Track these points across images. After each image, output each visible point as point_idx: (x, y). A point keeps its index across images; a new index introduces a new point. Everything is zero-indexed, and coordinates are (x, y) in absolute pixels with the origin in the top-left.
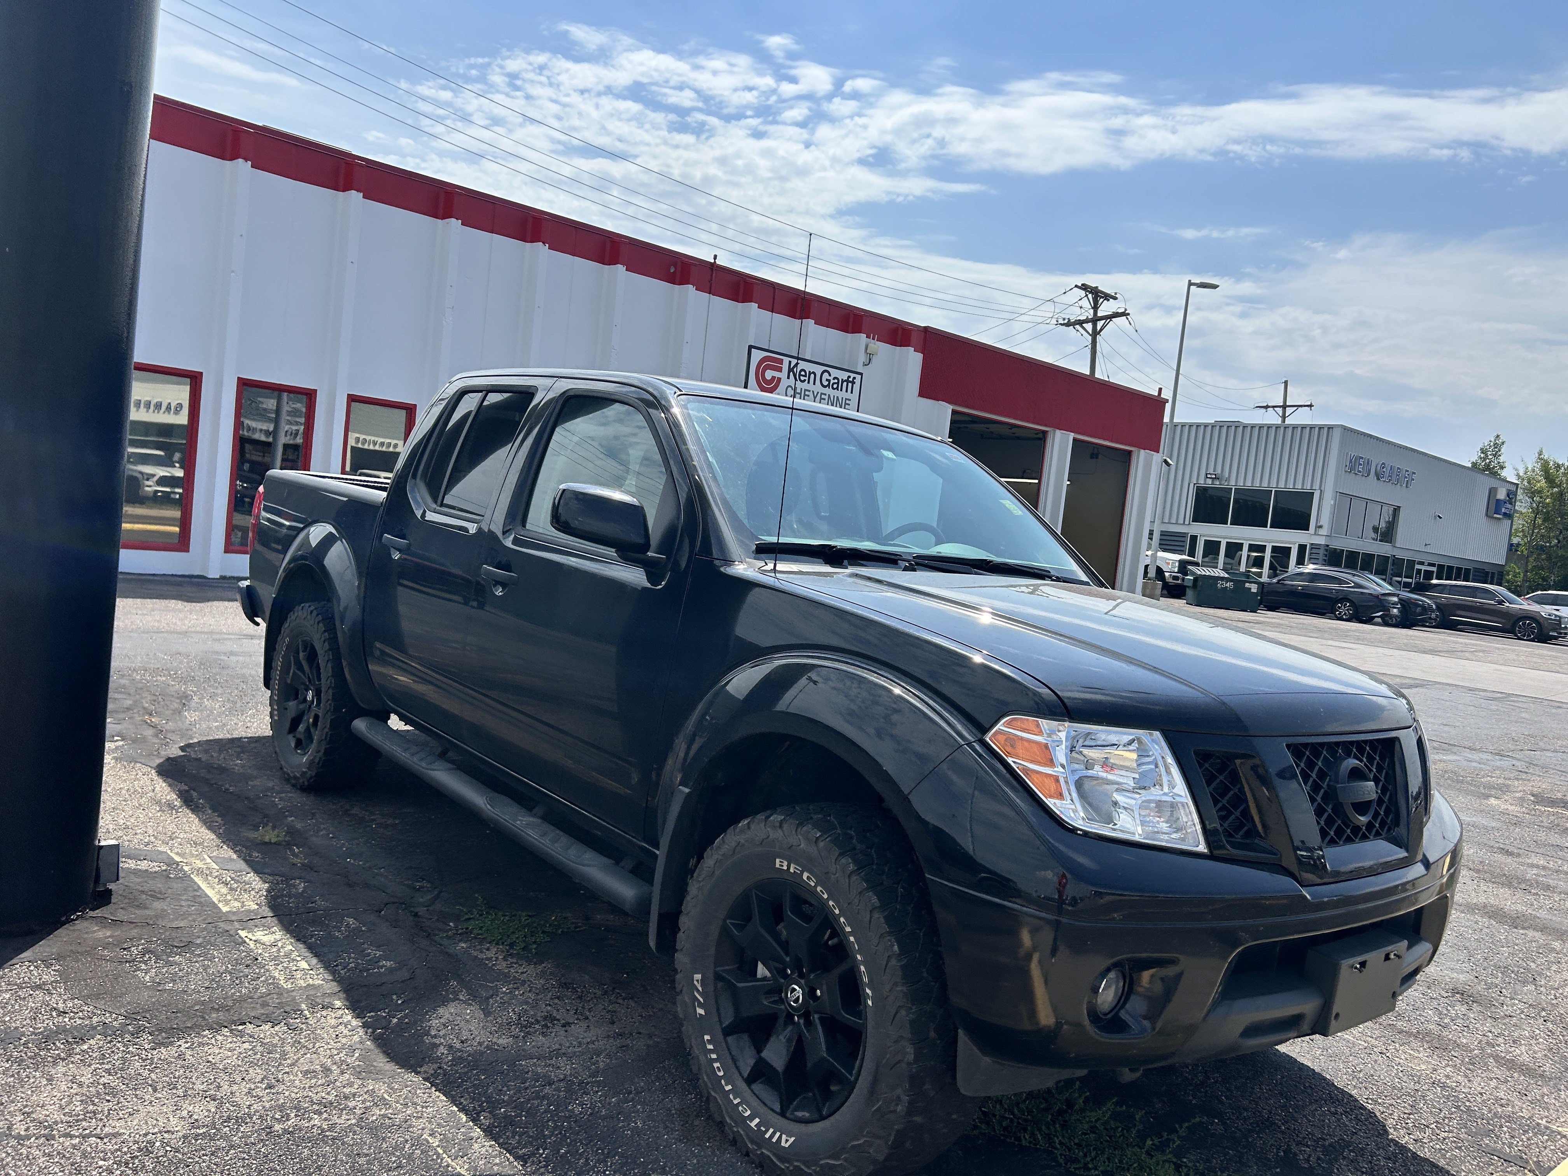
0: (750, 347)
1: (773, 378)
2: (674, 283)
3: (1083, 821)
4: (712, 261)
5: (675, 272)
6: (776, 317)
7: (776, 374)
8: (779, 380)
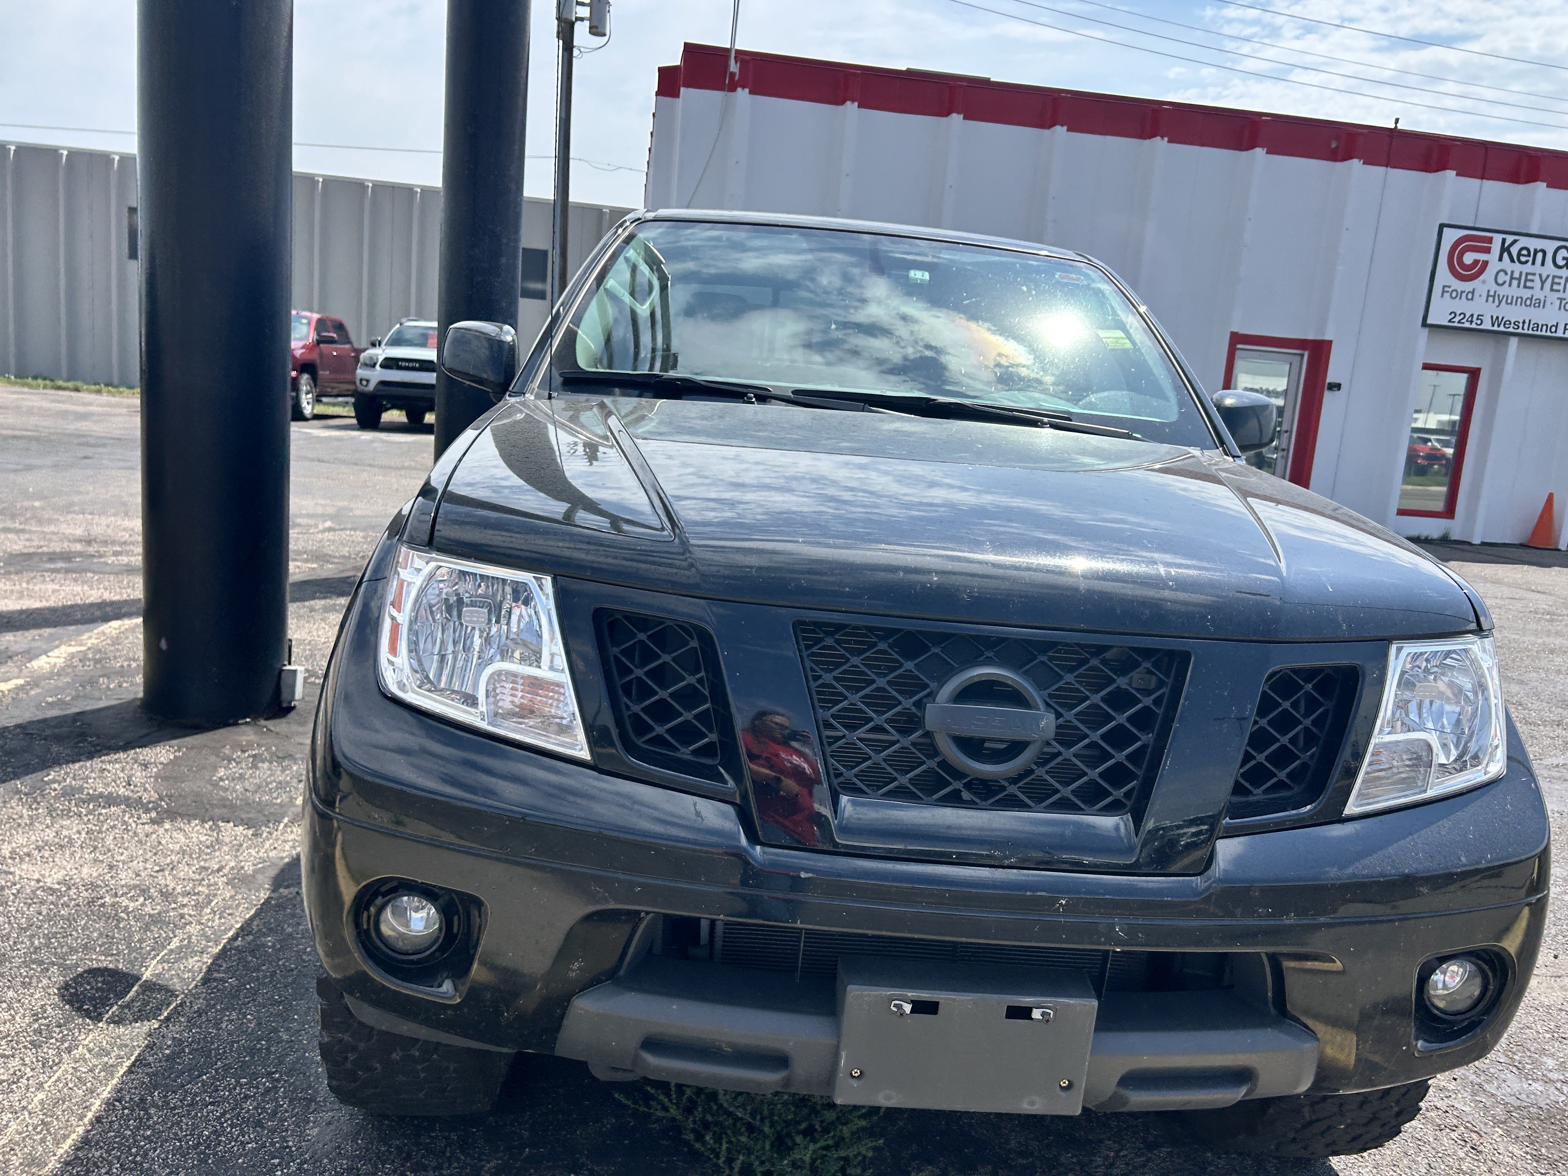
0: (1442, 227)
1: (1476, 262)
2: (1335, 160)
3: (402, 686)
4: (1392, 126)
5: (1337, 147)
6: (1488, 184)
7: (1482, 257)
8: (1486, 263)
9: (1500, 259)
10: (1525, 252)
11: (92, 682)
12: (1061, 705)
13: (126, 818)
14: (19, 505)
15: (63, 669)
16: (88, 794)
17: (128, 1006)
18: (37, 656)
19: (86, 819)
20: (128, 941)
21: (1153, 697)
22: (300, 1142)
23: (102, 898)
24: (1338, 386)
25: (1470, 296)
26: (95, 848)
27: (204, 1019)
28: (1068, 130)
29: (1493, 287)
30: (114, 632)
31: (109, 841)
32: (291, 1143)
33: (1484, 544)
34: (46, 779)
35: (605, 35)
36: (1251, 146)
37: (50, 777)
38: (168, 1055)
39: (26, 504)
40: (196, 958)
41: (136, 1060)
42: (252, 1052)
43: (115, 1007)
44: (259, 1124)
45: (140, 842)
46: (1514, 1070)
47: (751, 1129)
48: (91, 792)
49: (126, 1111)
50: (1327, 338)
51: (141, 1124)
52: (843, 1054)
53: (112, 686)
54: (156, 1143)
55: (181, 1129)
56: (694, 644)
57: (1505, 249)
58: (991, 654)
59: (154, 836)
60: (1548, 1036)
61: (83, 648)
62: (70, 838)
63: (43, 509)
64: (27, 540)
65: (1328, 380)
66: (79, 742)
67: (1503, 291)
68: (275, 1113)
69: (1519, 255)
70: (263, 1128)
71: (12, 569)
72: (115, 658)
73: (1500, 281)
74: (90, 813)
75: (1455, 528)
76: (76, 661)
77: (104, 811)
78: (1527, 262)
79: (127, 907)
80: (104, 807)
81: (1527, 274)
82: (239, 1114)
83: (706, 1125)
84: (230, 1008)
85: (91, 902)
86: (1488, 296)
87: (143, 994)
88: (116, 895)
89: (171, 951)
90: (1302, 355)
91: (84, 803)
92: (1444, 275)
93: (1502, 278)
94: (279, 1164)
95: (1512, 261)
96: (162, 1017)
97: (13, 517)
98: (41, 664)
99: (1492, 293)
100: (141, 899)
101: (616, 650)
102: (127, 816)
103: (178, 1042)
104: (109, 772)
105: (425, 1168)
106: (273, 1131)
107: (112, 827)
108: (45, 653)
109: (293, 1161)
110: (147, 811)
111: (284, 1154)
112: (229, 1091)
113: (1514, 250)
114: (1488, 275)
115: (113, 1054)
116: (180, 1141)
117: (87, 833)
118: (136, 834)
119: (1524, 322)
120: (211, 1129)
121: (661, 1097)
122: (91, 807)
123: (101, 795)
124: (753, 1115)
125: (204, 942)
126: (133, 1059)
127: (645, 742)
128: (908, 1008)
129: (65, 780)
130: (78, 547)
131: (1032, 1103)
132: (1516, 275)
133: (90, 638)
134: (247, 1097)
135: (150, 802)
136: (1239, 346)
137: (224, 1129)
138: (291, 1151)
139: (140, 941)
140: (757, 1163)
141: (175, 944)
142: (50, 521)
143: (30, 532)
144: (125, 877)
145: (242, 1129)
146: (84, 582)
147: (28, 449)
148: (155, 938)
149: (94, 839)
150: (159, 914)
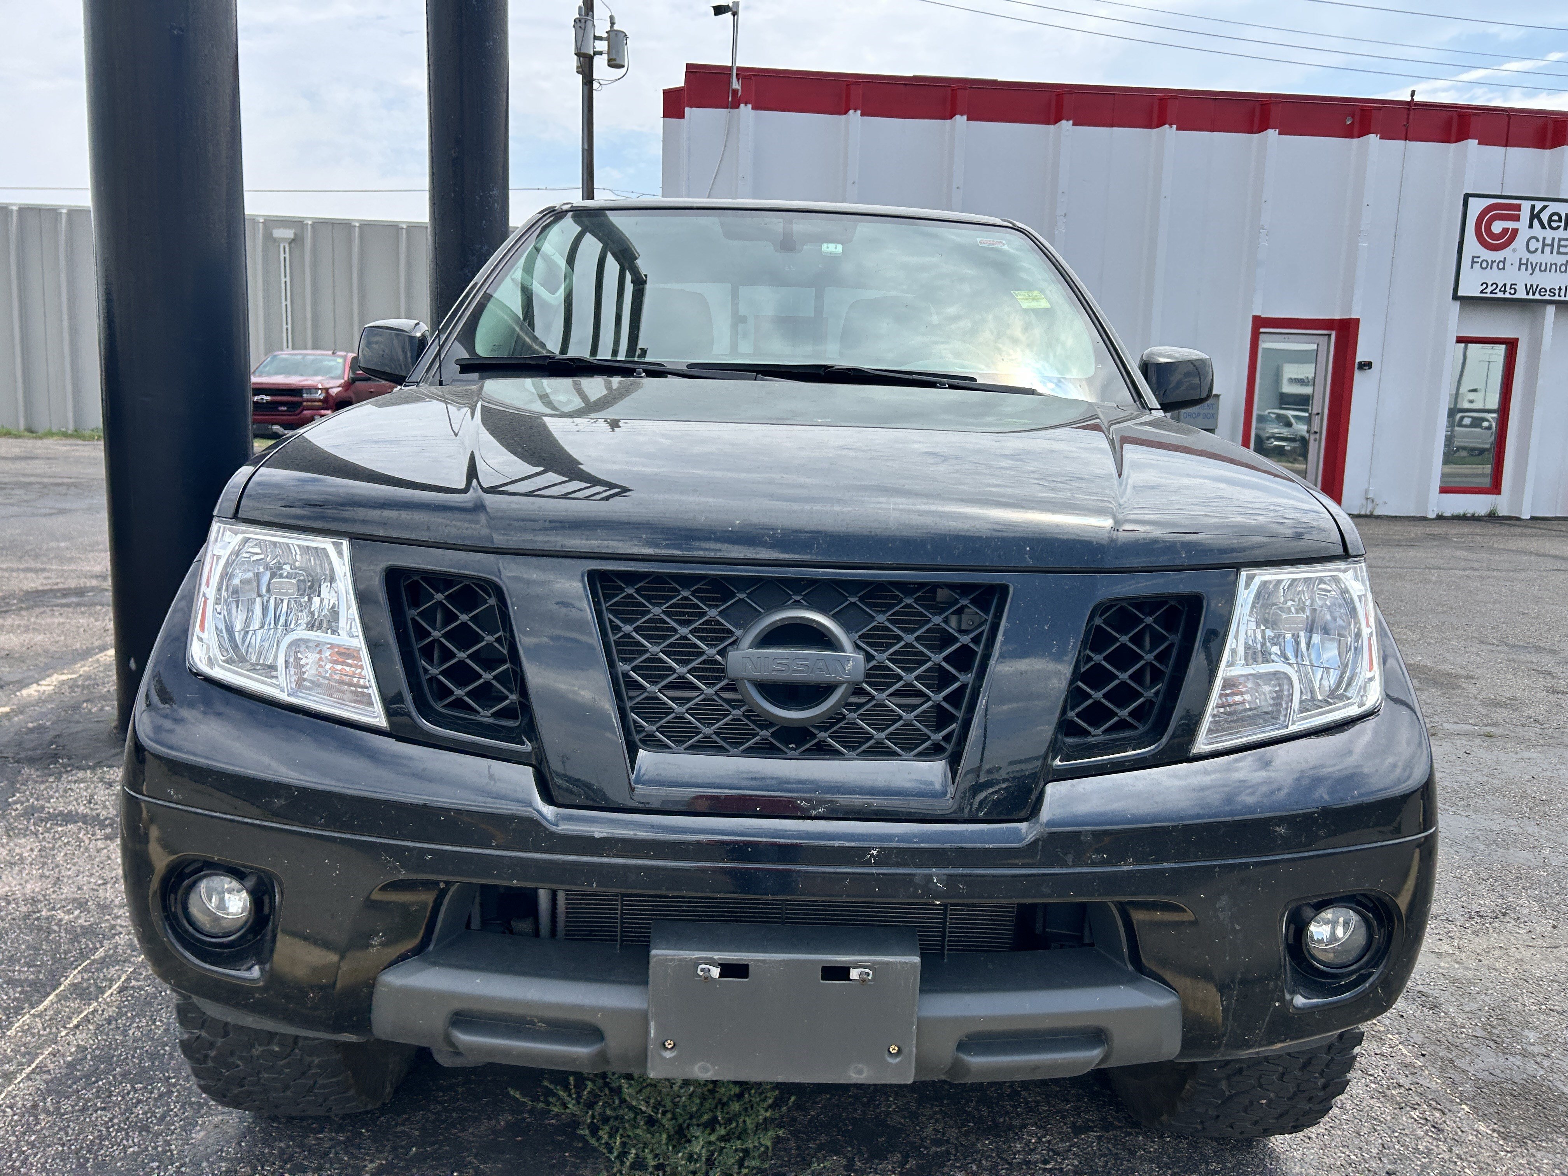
0: (1467, 197)
1: (1505, 231)
2: (1351, 136)
3: (211, 662)
4: (1409, 99)
5: (1352, 123)
6: (1512, 151)
7: (1511, 225)
8: (1515, 232)
9: (1531, 226)
10: (1555, 218)
11: (76, 707)
12: (870, 645)
13: (81, 836)
14: (45, 546)
15: (50, 696)
16: (49, 812)
17: (40, 1015)
18: (27, 685)
19: (41, 837)
20: (54, 952)
21: (972, 635)
22: (183, 1145)
23: (39, 912)
24: (1369, 365)
25: (1501, 265)
26: (44, 864)
27: (113, 1026)
28: (1074, 124)
29: (1525, 256)
30: (108, 659)
31: (59, 858)
32: (173, 1147)
33: (1533, 518)
34: (10, 800)
35: (623, 66)
36: (1262, 128)
37: (15, 798)
38: (69, 1062)
39: (54, 544)
40: (117, 967)
41: (37, 1067)
42: (153, 1057)
43: (28, 1016)
44: (146, 1128)
45: (90, 856)
46: (1491, 1044)
47: (651, 1122)
48: (51, 811)
49: (16, 1118)
50: (1354, 316)
51: (29, 1129)
52: (652, 1024)
53: (93, 710)
54: (39, 1148)
55: (67, 1134)
56: (492, 601)
57: (1535, 216)
58: (798, 598)
59: (105, 851)
60: (1533, 1008)
61: (74, 676)
62: (21, 855)
63: (67, 549)
64: (46, 578)
65: (1358, 360)
66: (51, 763)
67: (1534, 259)
68: (163, 1117)
69: (1550, 220)
70: (148, 1132)
71: (23, 605)
72: (104, 683)
73: (1532, 249)
74: (48, 831)
75: (1502, 504)
76: (65, 689)
77: (60, 829)
78: (1559, 227)
79: (61, 920)
80: (61, 825)
81: (1560, 240)
82: (128, 1119)
83: (606, 1120)
84: (141, 1014)
85: (27, 917)
86: (1520, 264)
87: (57, 1003)
88: (53, 909)
89: (94, 961)
90: (1330, 335)
91: (42, 821)
92: (1472, 245)
93: (1533, 245)
94: (158, 1167)
95: (1543, 227)
96: (71, 1025)
97: (36, 557)
98: (31, 691)
99: (1524, 261)
100: (77, 912)
101: (413, 613)
102: (83, 832)
103: (81, 1049)
104: (73, 791)
105: (304, 1170)
106: (158, 1134)
107: (65, 844)
108: (37, 682)
109: (172, 1164)
110: (103, 827)
111: (164, 1159)
112: (123, 1097)
113: (1545, 216)
114: (1519, 242)
115: (15, 1062)
116: (63, 1145)
117: (40, 851)
118: (87, 849)
119: (1560, 289)
120: (96, 1134)
121: (561, 1093)
122: (48, 825)
123: (61, 813)
124: (655, 1109)
125: (129, 951)
126: (33, 1066)
127: (444, 706)
128: (715, 972)
129: (28, 800)
130: (94, 583)
131: (860, 1072)
132: (1549, 241)
133: (83, 666)
134: (139, 1102)
135: (106, 819)
136: (1262, 330)
137: (109, 1133)
138: (172, 1155)
139: (66, 953)
140: (650, 1156)
141: (100, 953)
142: (71, 560)
143: (51, 570)
144: (67, 891)
145: (127, 1133)
146: (91, 615)
147: (66, 494)
148: (81, 949)
149: (45, 856)
150: (91, 925)
